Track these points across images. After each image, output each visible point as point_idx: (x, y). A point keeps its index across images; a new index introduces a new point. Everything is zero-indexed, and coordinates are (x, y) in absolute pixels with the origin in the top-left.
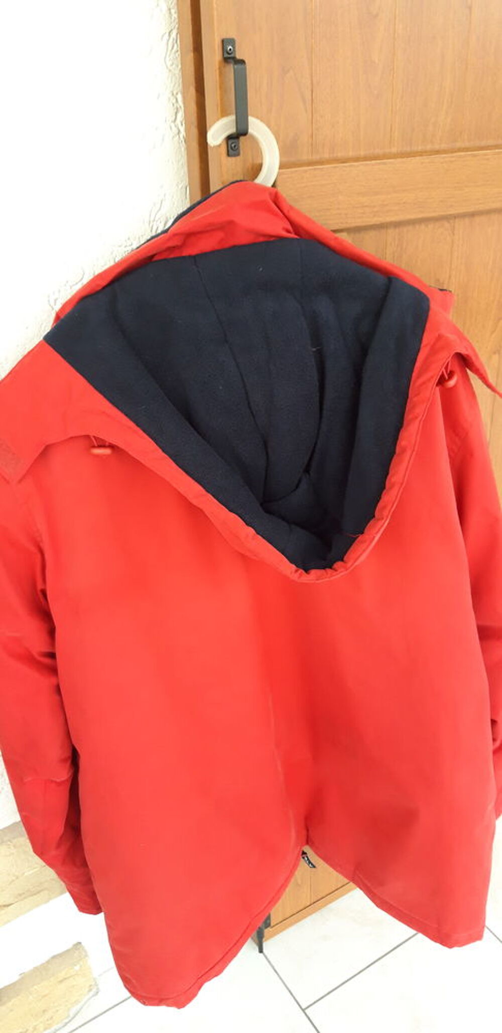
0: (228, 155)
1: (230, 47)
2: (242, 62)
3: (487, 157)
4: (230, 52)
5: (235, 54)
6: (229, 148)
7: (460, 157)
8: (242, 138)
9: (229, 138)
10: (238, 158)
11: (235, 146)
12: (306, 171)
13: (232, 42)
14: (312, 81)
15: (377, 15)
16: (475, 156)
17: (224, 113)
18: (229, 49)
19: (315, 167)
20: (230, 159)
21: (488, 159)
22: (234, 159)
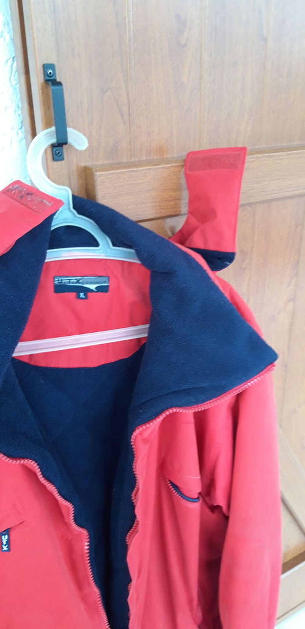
0: (54, 159)
1: (51, 71)
2: (60, 84)
3: (281, 157)
4: (51, 75)
5: (55, 76)
6: (54, 153)
7: (258, 158)
8: (65, 146)
9: (53, 146)
10: (63, 162)
11: (59, 153)
12: (122, 173)
13: (52, 66)
14: (128, 99)
15: (184, 46)
16: (271, 157)
17: (48, 125)
18: (49, 72)
19: (131, 169)
20: (55, 163)
21: (281, 159)
22: (59, 163)
